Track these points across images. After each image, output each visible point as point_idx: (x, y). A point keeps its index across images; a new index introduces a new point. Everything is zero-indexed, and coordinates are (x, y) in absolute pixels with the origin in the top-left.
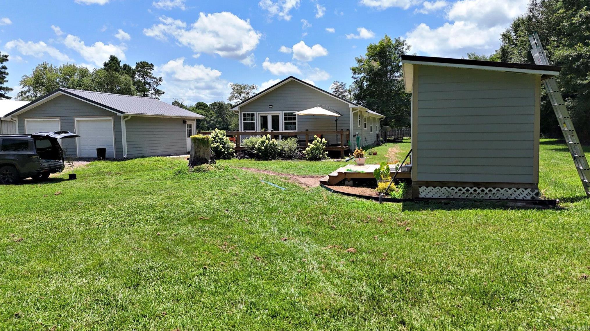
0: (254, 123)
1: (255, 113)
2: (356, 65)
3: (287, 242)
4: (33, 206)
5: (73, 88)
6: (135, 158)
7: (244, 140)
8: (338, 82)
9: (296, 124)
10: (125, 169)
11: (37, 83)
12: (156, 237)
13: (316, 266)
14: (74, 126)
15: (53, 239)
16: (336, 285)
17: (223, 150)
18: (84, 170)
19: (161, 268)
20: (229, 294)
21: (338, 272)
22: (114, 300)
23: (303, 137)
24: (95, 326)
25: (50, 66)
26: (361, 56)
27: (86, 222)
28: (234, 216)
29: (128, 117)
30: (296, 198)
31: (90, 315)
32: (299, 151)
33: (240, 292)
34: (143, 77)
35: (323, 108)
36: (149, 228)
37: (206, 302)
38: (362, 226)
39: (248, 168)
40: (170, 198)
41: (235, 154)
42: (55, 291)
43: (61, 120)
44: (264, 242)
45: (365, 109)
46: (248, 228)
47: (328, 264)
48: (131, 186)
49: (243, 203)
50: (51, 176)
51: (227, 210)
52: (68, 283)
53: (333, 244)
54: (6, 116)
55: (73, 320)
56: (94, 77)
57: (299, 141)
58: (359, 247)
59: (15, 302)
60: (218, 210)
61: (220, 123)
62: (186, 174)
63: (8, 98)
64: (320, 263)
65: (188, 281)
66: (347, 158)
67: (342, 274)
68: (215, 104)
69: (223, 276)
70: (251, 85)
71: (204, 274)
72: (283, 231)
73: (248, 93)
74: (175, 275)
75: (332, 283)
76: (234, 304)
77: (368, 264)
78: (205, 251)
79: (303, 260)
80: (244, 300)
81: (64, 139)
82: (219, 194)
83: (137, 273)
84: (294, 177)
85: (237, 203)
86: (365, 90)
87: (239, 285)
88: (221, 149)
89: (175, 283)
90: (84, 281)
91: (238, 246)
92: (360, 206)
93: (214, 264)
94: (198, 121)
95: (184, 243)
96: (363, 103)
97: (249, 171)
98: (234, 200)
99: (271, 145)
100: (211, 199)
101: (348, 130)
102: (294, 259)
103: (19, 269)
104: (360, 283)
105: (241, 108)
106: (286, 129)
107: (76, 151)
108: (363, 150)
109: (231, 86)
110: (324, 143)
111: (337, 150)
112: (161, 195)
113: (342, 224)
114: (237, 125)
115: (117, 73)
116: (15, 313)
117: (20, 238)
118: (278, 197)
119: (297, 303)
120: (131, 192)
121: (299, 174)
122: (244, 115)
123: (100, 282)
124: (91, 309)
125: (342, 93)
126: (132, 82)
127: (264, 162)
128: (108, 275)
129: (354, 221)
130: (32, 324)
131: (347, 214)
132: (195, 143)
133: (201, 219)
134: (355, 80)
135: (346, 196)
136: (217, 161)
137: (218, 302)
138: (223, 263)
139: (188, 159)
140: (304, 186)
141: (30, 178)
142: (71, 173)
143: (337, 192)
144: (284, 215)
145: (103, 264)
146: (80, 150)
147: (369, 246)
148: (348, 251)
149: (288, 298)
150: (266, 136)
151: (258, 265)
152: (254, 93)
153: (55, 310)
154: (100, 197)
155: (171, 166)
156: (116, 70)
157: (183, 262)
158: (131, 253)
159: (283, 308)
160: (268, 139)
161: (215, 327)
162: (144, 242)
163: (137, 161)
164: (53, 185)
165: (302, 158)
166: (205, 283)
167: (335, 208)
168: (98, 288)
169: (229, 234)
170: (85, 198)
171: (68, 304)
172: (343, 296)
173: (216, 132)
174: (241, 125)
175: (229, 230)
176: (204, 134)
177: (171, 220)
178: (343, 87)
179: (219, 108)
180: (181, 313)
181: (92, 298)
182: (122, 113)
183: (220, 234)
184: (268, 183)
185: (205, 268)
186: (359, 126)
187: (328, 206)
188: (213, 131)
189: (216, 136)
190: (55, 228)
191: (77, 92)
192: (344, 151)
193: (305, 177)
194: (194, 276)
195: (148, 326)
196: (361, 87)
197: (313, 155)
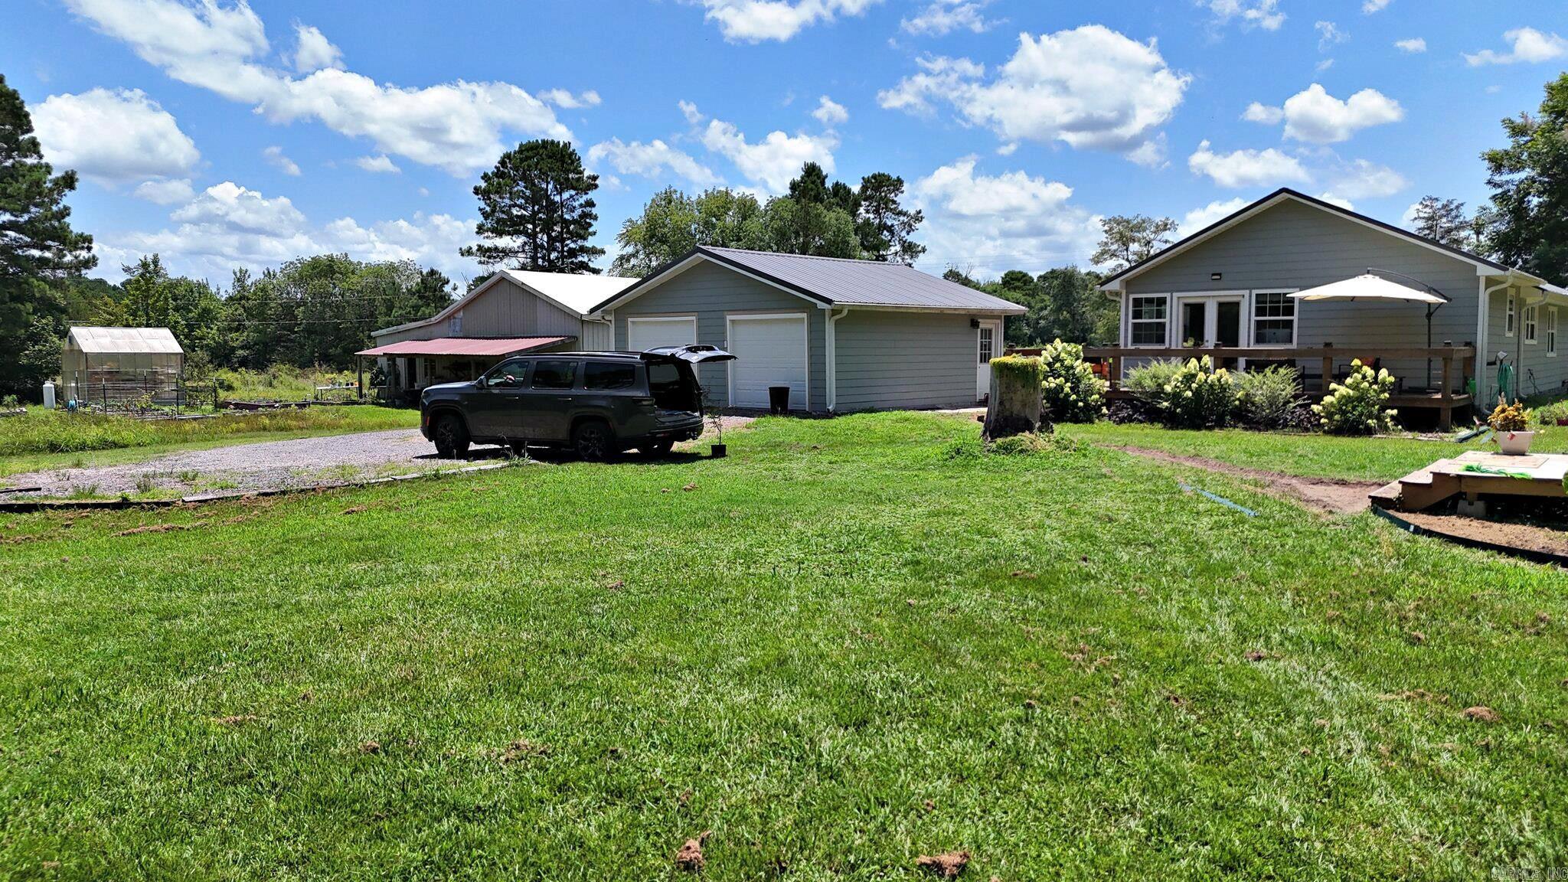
0: (1163, 325)
1: (1167, 295)
2: (1504, 143)
3: (1262, 665)
4: (641, 511)
5: (724, 245)
6: (852, 412)
7: (1132, 372)
8: (1437, 199)
9: (1292, 328)
10: (830, 438)
11: (651, 237)
12: (904, 610)
13: (1359, 745)
14: (724, 333)
15: (683, 590)
16: (1429, 811)
17: (1074, 397)
18: (742, 437)
19: (919, 688)
20: (1098, 784)
21: (1436, 775)
22: (813, 750)
23: (1315, 365)
24: (773, 806)
25: (679, 195)
26: (1524, 116)
27: (748, 558)
28: (1106, 578)
29: (840, 312)
30: (1290, 542)
31: (761, 778)
32: (1301, 406)
33: (1127, 783)
34: (877, 212)
35: (1384, 277)
36: (887, 586)
37: (1035, 795)
38: (1517, 643)
39: (1142, 448)
40: (938, 514)
41: (1104, 410)
42: (687, 710)
43: (699, 320)
44: (1192, 657)
45: (1530, 280)
46: (1147, 612)
47: (1400, 744)
48: (843, 479)
49: (1128, 543)
50: (677, 446)
51: (1085, 559)
52: (714, 696)
53: (1417, 686)
54: (592, 311)
55: (726, 784)
56: (768, 218)
57: (1302, 378)
58: (1509, 707)
59: (609, 721)
60: (1060, 557)
61: (1063, 325)
62: (976, 457)
63: (596, 271)
64: (1371, 738)
65: (986, 732)
66: (1464, 432)
67: (1449, 780)
68: (1053, 274)
69: (1079, 733)
70: (1159, 219)
71: (1027, 720)
72: (1251, 633)
73: (1149, 242)
74: (954, 710)
75: (1415, 802)
76: (1111, 812)
77: (1540, 763)
78: (1029, 660)
79: (1319, 722)
80: (1138, 806)
81: (703, 364)
82: (1063, 515)
83: (863, 693)
84: (1284, 481)
85: (1112, 543)
86: (1530, 224)
87: (1123, 764)
88: (1067, 395)
89: (954, 731)
90: (747, 695)
91: (1119, 660)
92: (1511, 581)
93: (1055, 699)
94: (1009, 320)
95: (974, 632)
96: (1525, 262)
97: (1145, 457)
98: (1104, 534)
99: (1212, 386)
100: (1041, 526)
101: (1467, 344)
102: (1287, 716)
103: (616, 649)
104: (1513, 814)
105: (1129, 285)
106: (1259, 339)
107: (726, 393)
108: (1525, 408)
109: (1101, 223)
110: (1383, 383)
111: (1428, 405)
112: (914, 506)
113: (1446, 631)
114: (1113, 332)
115: (819, 206)
116: (611, 748)
117: (618, 582)
118: (1235, 534)
119: (1298, 844)
120: (842, 495)
121: (1299, 471)
122: (1137, 302)
123: (781, 703)
124: (762, 764)
125: (1449, 231)
126: (851, 227)
127: (1191, 433)
128: (797, 689)
129: (1487, 627)
130: (643, 776)
131: (1463, 602)
132: (1001, 377)
133: (1016, 575)
134: (1499, 191)
135: (1461, 548)
136: (1057, 428)
137: (1067, 801)
138: (1077, 698)
139: (980, 419)
140: (1316, 510)
141: (635, 451)
142: (716, 442)
143: (1430, 533)
144: (1254, 587)
145: (785, 661)
146: (735, 388)
147: (1544, 708)
148: (1471, 716)
149: (1269, 823)
150: (1199, 360)
151: (1177, 718)
152: (1166, 242)
153: (688, 753)
154: (775, 502)
155: (937, 435)
156: (818, 199)
157: (972, 682)
158: (848, 642)
159: (1254, 849)
160: (1206, 371)
161: (1061, 865)
162: (876, 620)
163: (858, 420)
164: (681, 467)
165: (1308, 425)
166: (1032, 744)
167: (1422, 580)
168: (777, 717)
169: (1094, 625)
170: (746, 501)
171: (714, 745)
172: (1452, 846)
173: (1056, 349)
174: (1126, 330)
175: (1092, 613)
176: (1026, 354)
177: (941, 571)
178: (1454, 213)
179: (1064, 283)
180: (971, 813)
181: (764, 739)
182: (829, 301)
183: (1067, 622)
184: (1204, 493)
185: (1029, 706)
186: (1511, 335)
187: (1400, 573)
188: (1048, 346)
189: (1057, 359)
190: (686, 565)
191: (732, 254)
192: (1453, 409)
193: (1321, 482)
194: (1002, 721)
195: (891, 829)
196: (1519, 211)
197: (1347, 420)
